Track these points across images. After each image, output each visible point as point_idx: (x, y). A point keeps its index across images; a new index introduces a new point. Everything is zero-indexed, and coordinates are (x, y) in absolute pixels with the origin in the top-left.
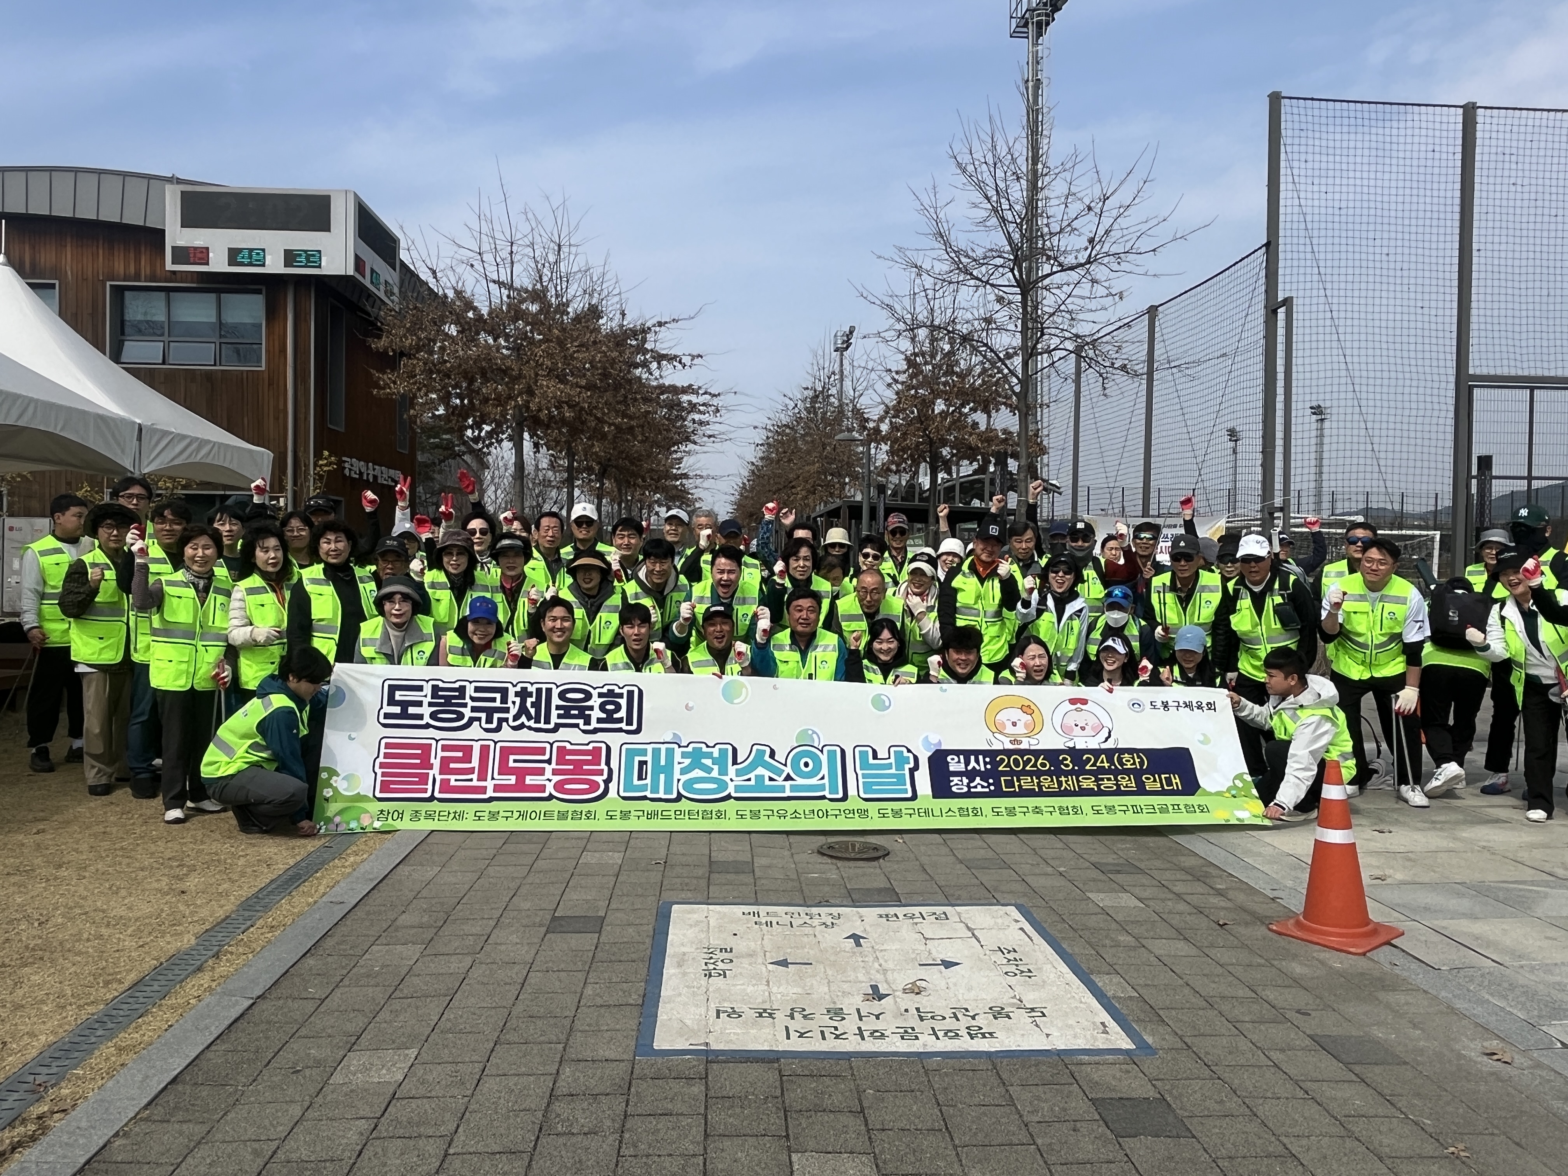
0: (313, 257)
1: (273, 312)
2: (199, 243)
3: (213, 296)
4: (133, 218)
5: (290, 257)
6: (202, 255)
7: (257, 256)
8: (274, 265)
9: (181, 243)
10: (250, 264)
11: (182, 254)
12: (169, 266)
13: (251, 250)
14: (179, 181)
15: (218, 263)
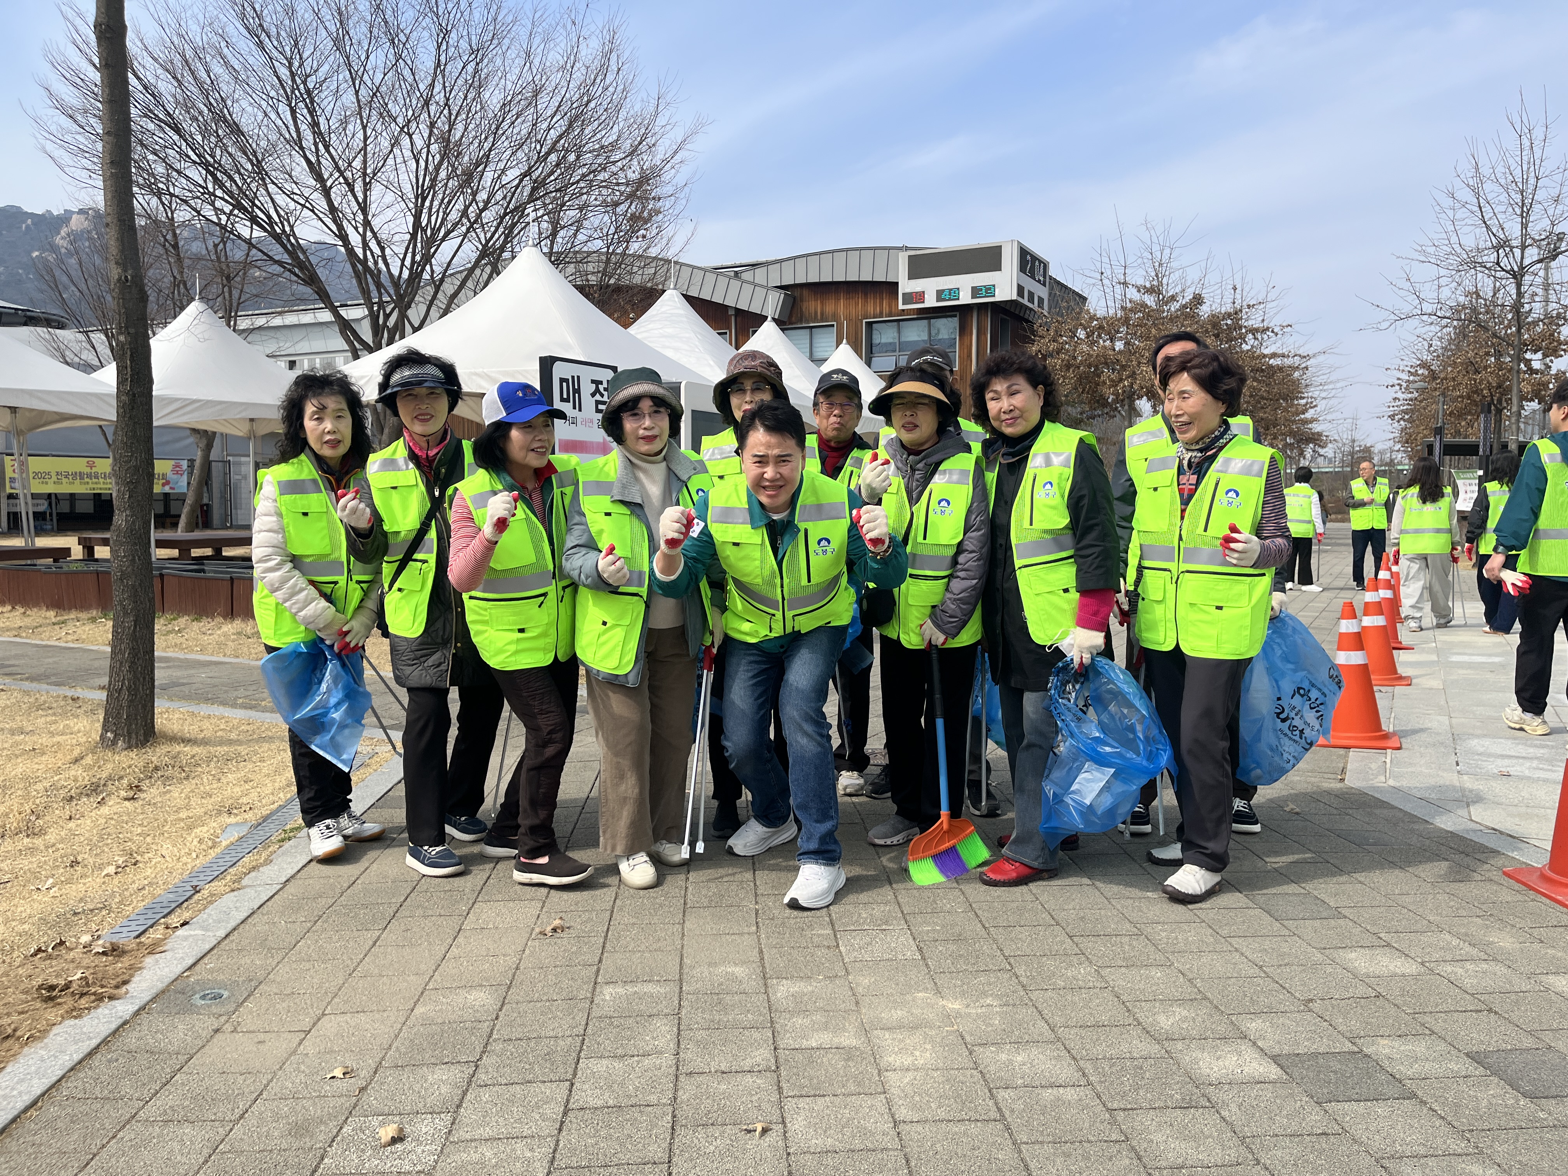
0: (989, 290)
1: (964, 329)
2: (918, 289)
3: (925, 322)
4: (880, 277)
5: (975, 292)
6: (920, 296)
7: (954, 293)
8: (965, 298)
9: (908, 290)
10: (950, 300)
11: (910, 298)
12: (901, 307)
13: (950, 290)
14: (907, 249)
15: (931, 302)
